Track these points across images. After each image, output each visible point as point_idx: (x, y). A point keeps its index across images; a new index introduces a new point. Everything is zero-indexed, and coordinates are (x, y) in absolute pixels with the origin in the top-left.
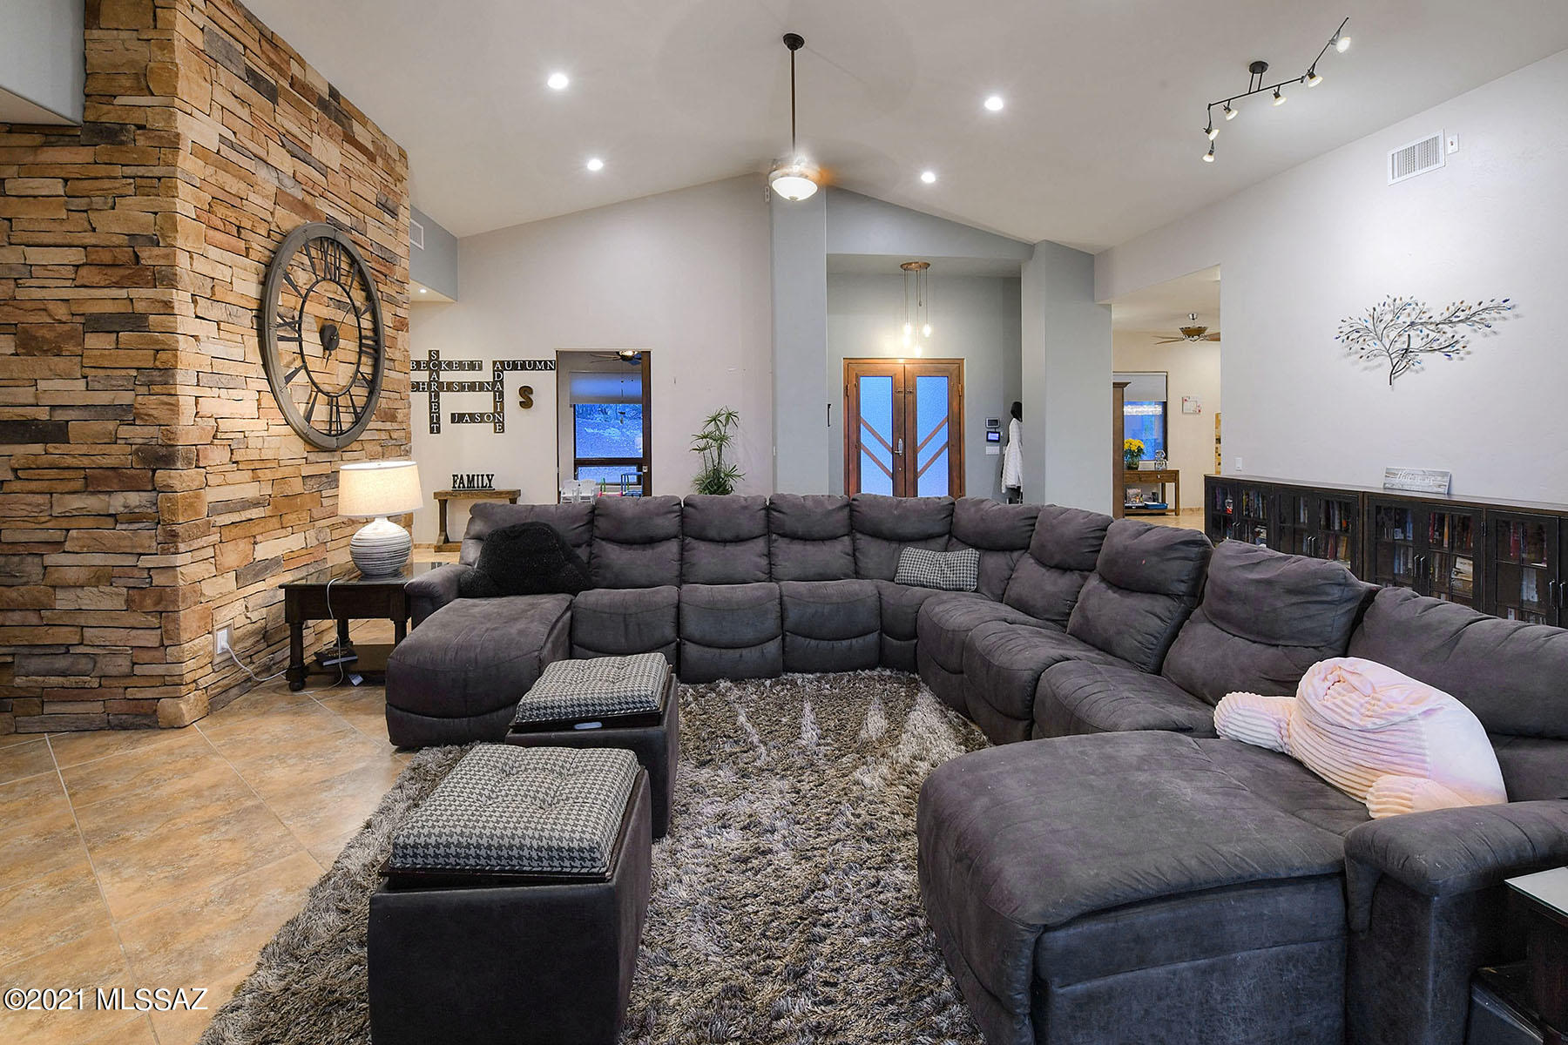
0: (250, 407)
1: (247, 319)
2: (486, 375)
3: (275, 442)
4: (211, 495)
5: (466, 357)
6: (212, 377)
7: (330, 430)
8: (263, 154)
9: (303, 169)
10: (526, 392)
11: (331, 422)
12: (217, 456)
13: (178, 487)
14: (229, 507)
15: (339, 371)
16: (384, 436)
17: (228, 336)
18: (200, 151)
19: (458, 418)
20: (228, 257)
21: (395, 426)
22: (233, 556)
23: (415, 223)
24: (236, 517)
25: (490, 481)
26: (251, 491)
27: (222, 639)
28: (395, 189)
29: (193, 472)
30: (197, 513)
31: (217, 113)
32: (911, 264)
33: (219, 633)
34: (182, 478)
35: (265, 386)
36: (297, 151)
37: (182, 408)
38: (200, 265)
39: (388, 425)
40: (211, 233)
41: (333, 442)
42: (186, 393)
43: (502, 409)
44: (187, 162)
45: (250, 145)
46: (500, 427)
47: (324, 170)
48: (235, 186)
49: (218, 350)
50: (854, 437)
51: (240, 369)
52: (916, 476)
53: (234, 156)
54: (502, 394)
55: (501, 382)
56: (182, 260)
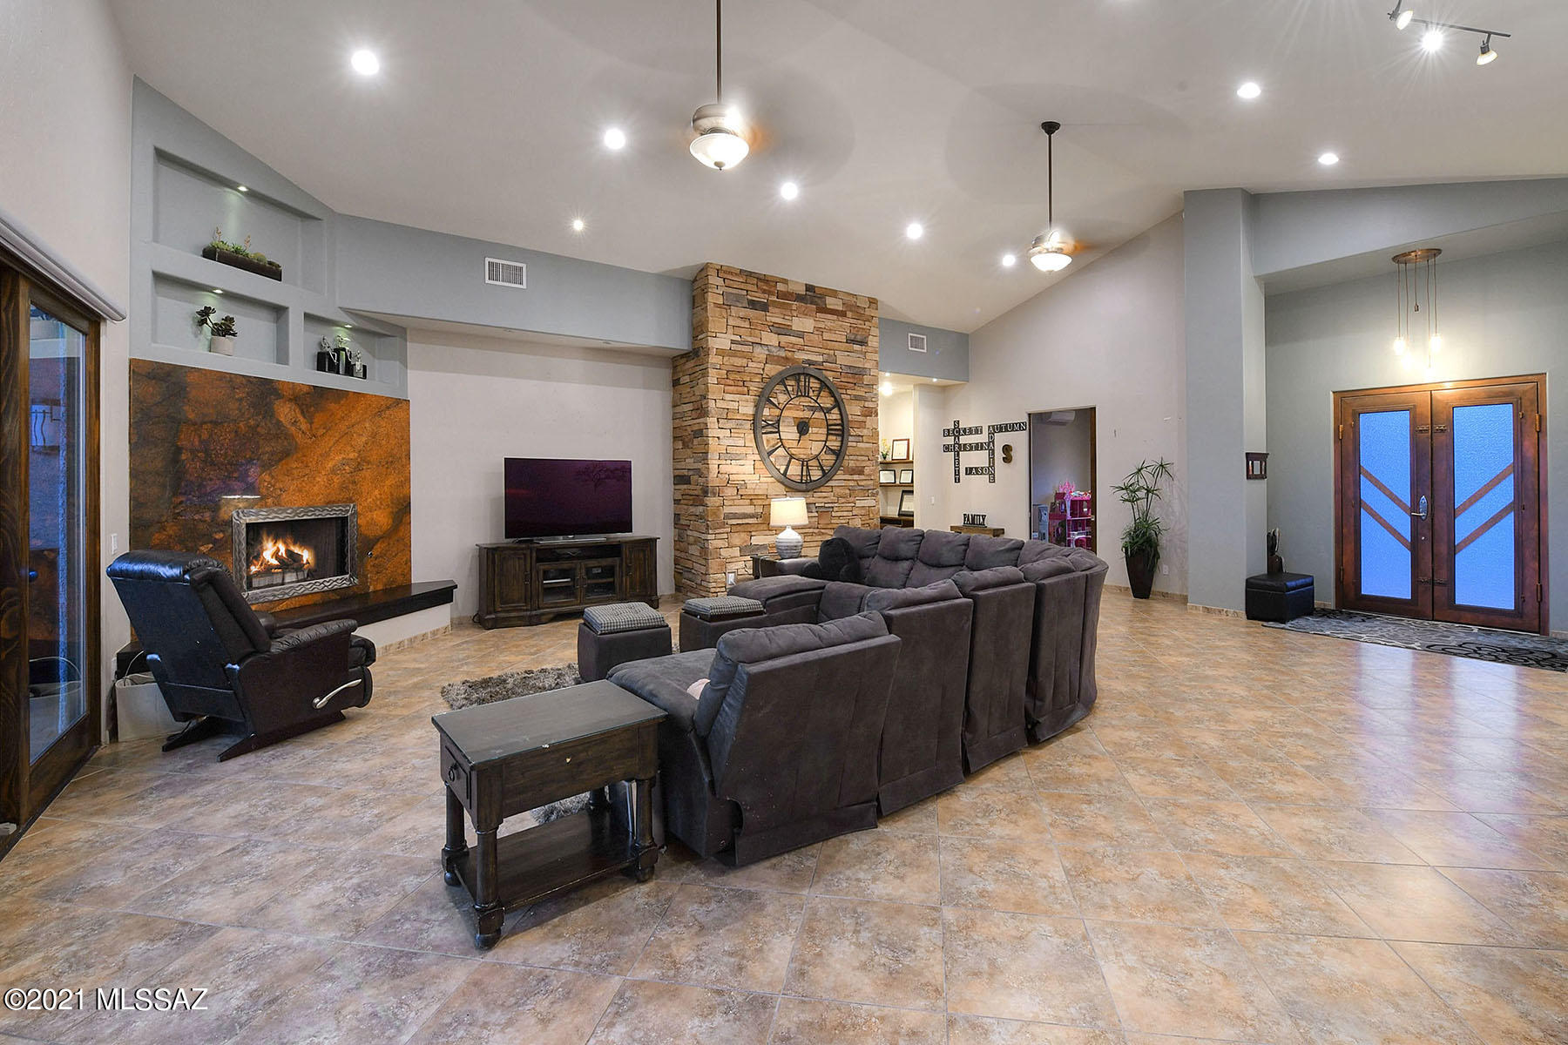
0: (748, 467)
1: (748, 425)
2: (983, 438)
3: (765, 486)
4: (727, 510)
5: (973, 425)
6: (728, 455)
7: (802, 480)
8: (758, 340)
9: (784, 339)
10: (1007, 449)
11: (802, 475)
12: (730, 492)
13: (709, 505)
14: (735, 516)
15: (814, 445)
16: (851, 483)
17: (736, 435)
18: (721, 352)
19: (969, 471)
20: (737, 397)
21: (862, 477)
22: (738, 539)
23: (915, 335)
24: (740, 522)
25: (984, 520)
26: (750, 510)
27: (731, 578)
28: (864, 327)
29: (716, 499)
30: (718, 516)
31: (730, 330)
32: (1409, 253)
33: (730, 575)
34: (712, 501)
35: (757, 457)
36: (779, 331)
37: (711, 470)
38: (720, 404)
39: (856, 477)
40: (727, 388)
41: (804, 486)
42: (713, 464)
43: (994, 463)
44: (714, 359)
45: (749, 339)
46: (992, 480)
47: (801, 335)
48: (739, 362)
49: (730, 442)
50: (1350, 493)
51: (743, 450)
52: (1453, 550)
53: (739, 347)
54: (993, 451)
55: (993, 442)
56: (712, 404)
